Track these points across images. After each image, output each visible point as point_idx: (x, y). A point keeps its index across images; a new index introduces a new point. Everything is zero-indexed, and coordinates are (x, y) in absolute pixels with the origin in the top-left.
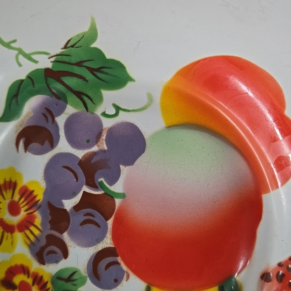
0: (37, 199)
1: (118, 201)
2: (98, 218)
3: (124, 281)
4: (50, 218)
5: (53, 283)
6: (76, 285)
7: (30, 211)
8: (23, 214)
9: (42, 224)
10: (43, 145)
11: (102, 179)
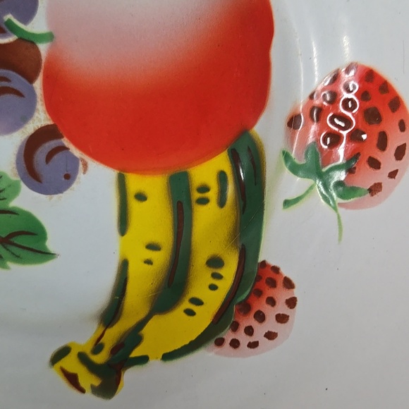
1: (43, 48)
3: (80, 175)
6: (4, 199)
11: (9, 17)
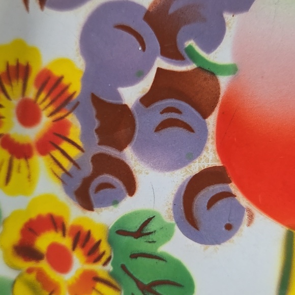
0: (71, 90)
1: (224, 81)
2: (189, 114)
3: (244, 227)
4: (97, 124)
5: (110, 242)
6: (154, 242)
7: (58, 115)
8: (46, 121)
9: (84, 136)
11: (191, 43)
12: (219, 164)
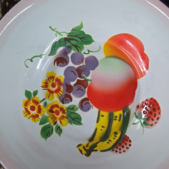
0: (62, 82)
1: (89, 82)
2: (82, 88)
3: (91, 109)
4: (66, 88)
5: (67, 110)
6: (75, 111)
7: (59, 86)
8: (57, 87)
9: (63, 90)
10: (63, 64)
11: (84, 75)
12: (87, 97)
